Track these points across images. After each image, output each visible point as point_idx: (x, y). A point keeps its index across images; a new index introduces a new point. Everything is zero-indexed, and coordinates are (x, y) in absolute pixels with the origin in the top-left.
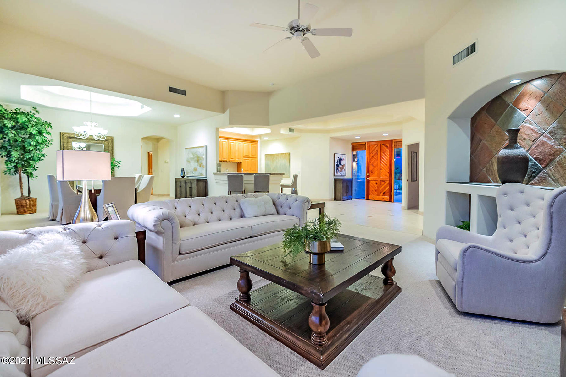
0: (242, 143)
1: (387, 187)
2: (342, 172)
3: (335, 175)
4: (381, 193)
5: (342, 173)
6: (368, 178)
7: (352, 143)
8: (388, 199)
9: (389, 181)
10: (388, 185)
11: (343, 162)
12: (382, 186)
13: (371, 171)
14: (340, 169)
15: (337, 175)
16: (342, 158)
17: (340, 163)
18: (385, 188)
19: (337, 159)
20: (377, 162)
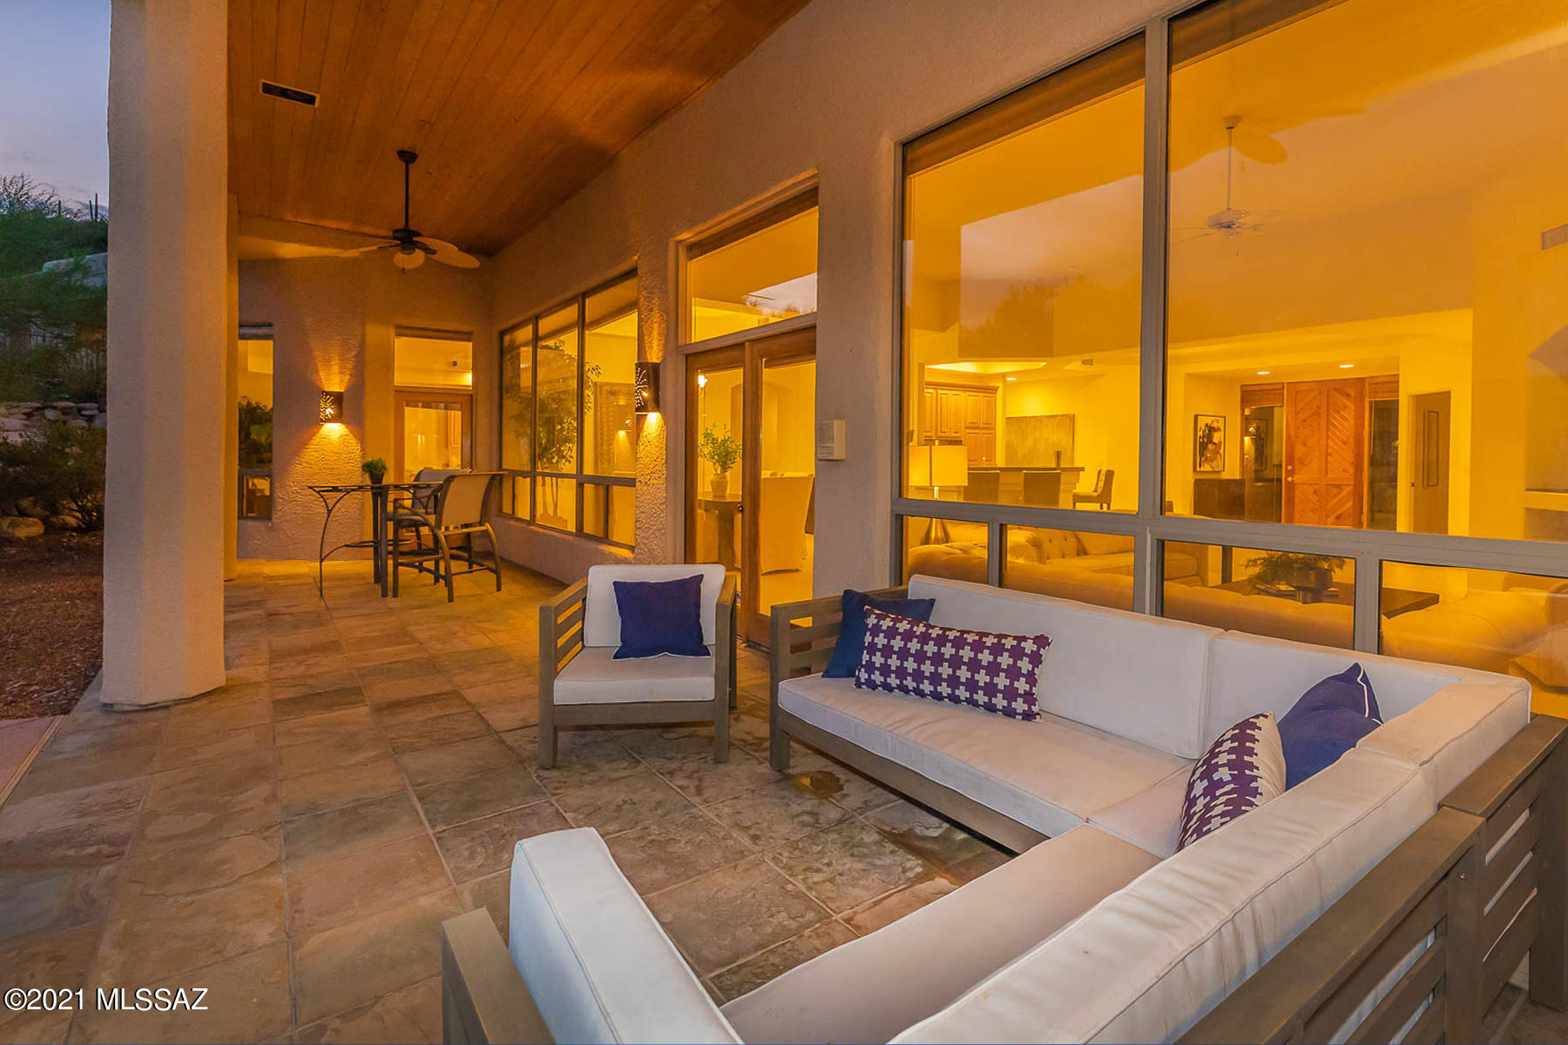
0: (963, 395)
1: (1347, 501)
2: (1214, 463)
3: (1198, 469)
4: (1328, 517)
5: (1216, 465)
6: (1290, 479)
7: (1242, 386)
9: (1354, 485)
10: (1352, 496)
11: (1217, 437)
12: (1332, 499)
13: (1299, 459)
14: (1208, 455)
15: (1202, 469)
16: (1215, 425)
17: (1210, 441)
18: (1341, 503)
19: (1203, 427)
20: (1318, 436)
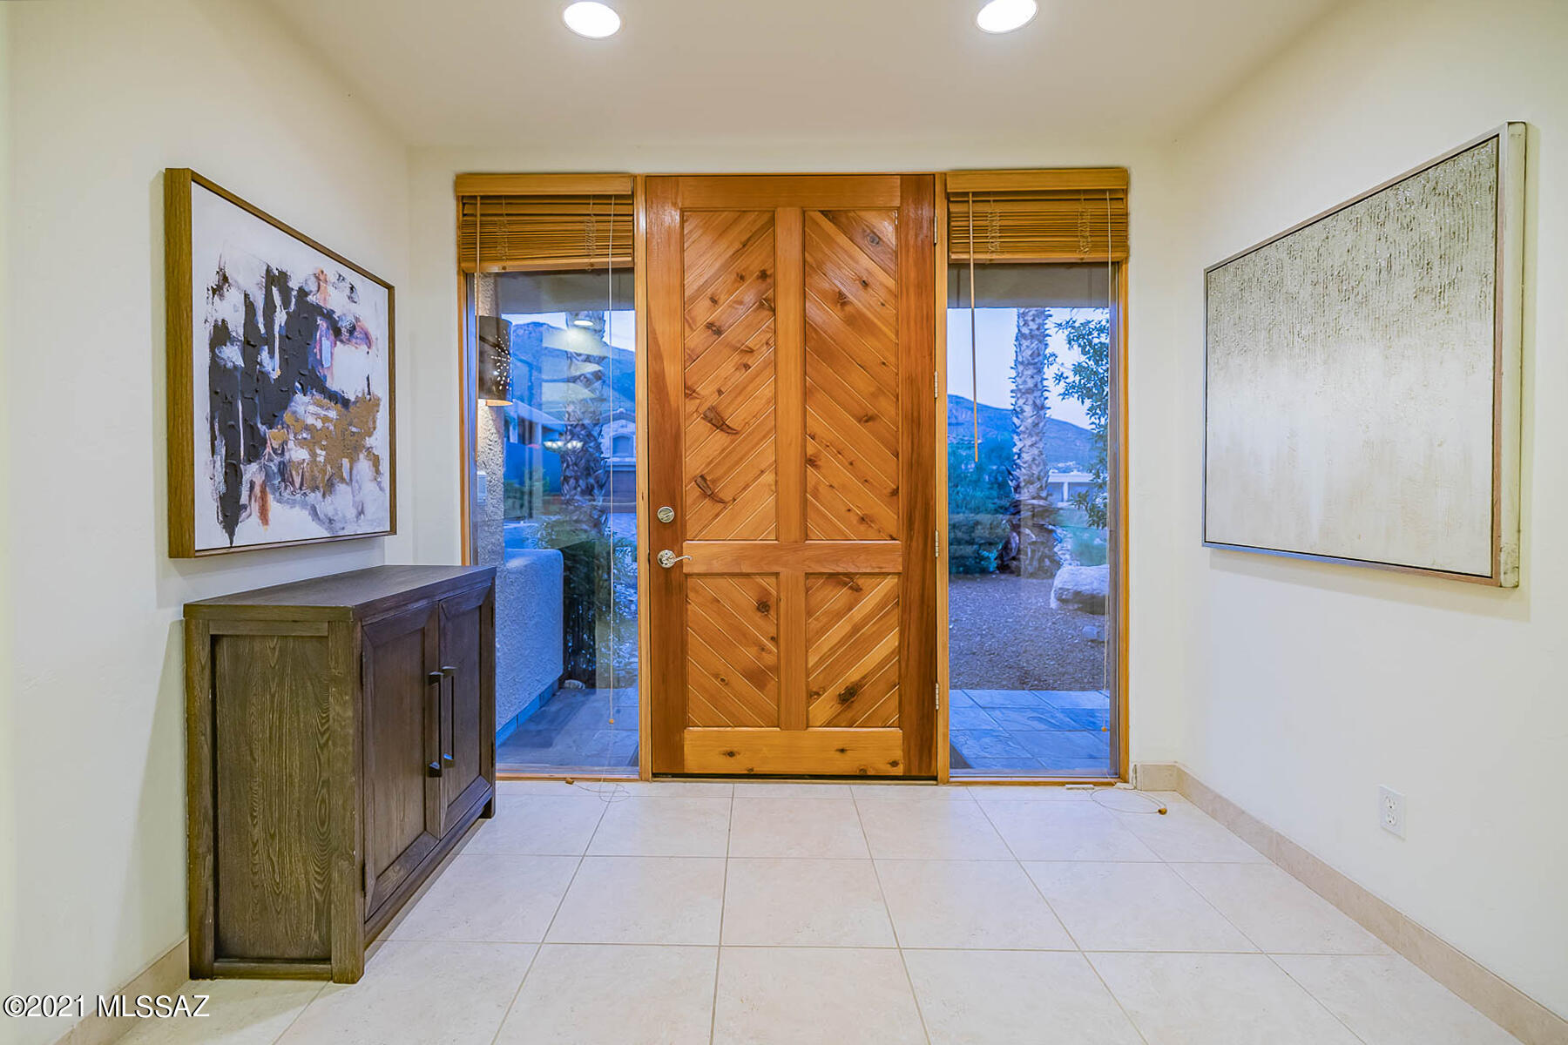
1: (878, 636)
2: (341, 488)
4: (813, 695)
5: (341, 502)
6: (668, 558)
7: (461, 179)
8: (898, 754)
9: (905, 575)
10: (894, 618)
12: (823, 631)
13: (699, 479)
14: (298, 454)
16: (335, 300)
18: (857, 643)
20: (766, 391)
